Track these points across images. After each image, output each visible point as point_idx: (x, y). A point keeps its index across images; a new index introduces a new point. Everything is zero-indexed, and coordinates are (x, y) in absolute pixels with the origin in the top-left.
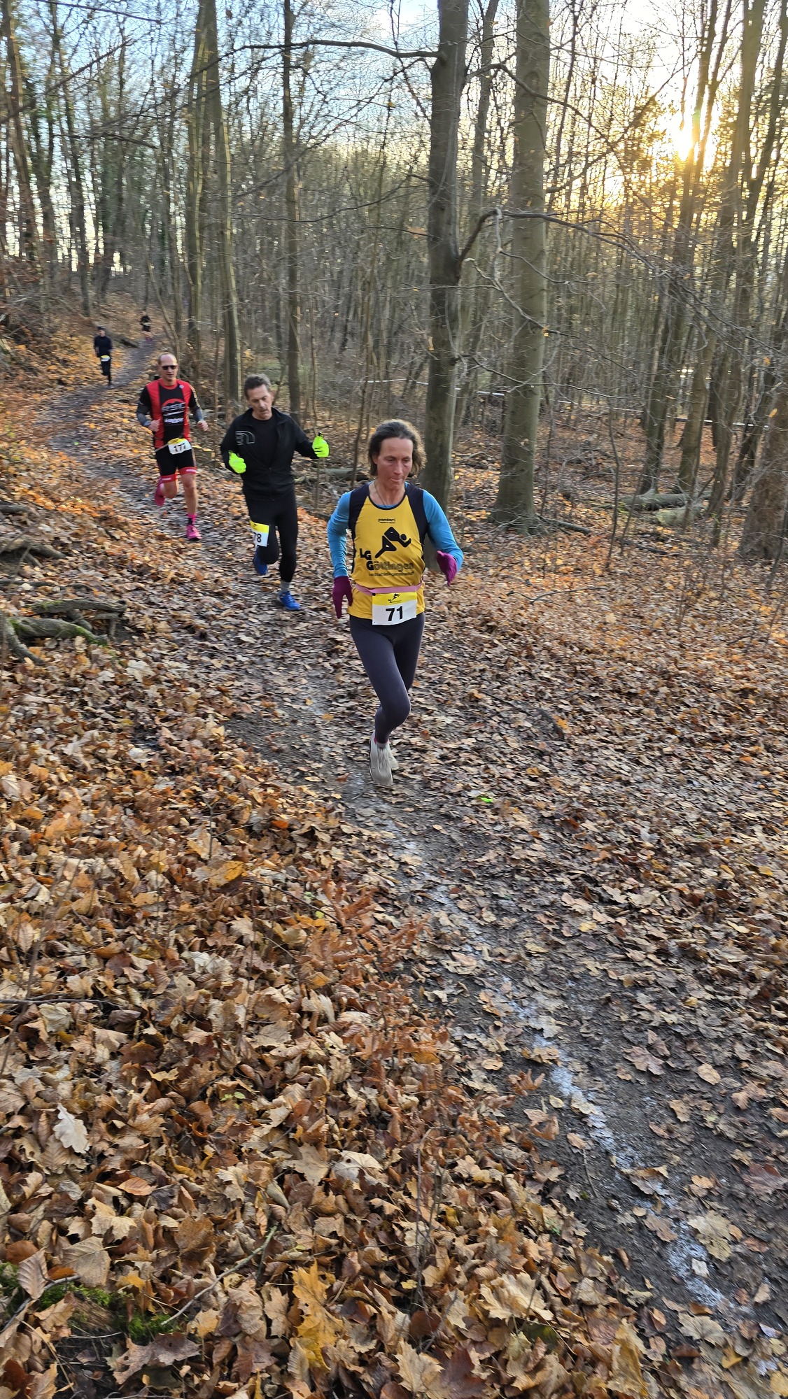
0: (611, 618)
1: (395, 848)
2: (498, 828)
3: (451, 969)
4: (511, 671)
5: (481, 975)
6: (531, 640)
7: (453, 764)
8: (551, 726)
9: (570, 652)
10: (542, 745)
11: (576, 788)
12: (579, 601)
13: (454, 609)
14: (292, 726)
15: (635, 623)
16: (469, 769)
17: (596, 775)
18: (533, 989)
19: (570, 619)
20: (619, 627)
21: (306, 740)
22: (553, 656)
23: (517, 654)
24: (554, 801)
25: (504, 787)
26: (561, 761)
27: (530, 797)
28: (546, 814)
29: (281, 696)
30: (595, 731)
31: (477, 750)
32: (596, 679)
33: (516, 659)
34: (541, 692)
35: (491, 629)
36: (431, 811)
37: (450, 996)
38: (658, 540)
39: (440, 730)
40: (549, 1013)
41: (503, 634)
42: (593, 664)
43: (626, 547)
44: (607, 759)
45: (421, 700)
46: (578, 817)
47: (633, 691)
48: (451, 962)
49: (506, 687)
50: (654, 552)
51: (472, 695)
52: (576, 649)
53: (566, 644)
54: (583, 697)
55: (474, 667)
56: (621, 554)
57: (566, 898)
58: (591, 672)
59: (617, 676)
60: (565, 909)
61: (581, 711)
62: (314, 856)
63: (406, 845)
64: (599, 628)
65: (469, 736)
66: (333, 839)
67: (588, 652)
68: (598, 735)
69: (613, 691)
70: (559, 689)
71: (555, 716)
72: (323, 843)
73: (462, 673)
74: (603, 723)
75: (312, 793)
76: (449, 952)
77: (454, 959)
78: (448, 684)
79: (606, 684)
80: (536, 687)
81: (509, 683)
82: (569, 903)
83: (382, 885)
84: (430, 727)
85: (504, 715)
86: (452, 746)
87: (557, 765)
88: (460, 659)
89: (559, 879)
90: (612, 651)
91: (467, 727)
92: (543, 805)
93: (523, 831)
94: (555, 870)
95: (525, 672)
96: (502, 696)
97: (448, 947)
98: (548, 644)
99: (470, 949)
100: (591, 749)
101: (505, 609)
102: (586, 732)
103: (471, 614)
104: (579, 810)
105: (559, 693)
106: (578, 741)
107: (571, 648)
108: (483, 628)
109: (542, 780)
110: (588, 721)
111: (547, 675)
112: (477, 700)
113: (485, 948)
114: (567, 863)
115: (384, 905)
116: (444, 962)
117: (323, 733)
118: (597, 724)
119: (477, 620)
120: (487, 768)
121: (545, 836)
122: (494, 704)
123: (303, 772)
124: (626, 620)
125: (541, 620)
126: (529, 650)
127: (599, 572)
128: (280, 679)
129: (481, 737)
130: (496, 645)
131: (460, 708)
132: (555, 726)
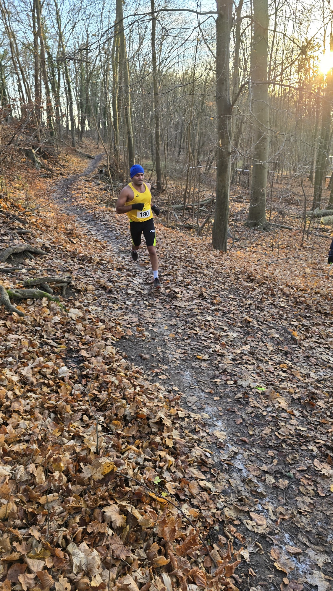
0: (308, 271)
1: (210, 426)
2: (269, 409)
3: (250, 528)
4: (264, 304)
5: (270, 533)
6: (272, 285)
7: (239, 363)
8: (289, 336)
9: (292, 290)
10: (286, 348)
11: (308, 375)
12: (291, 262)
13: (233, 271)
14: (152, 342)
15: (319, 273)
16: (249, 367)
17: (317, 365)
18: (305, 544)
19: (288, 272)
20: (313, 275)
21: (159, 350)
22: (284, 294)
23: (266, 294)
24: (298, 386)
25: (269, 378)
26: (297, 357)
27: (284, 385)
28: (295, 397)
29: (147, 324)
30: (312, 337)
31: (251, 353)
32: (308, 305)
33: (266, 297)
34: (281, 315)
35: (252, 281)
36: (229, 397)
37: (251, 554)
38: (323, 231)
39: (231, 341)
40: (319, 568)
41: (258, 283)
42: (305, 297)
43: (309, 235)
44: (321, 354)
45: (220, 323)
46: (313, 397)
47: (327, 312)
48: (249, 521)
49: (263, 314)
50: (323, 237)
51: (246, 320)
52: (295, 289)
53: (289, 286)
54: (302, 316)
55: (245, 302)
56: (307, 238)
57: (316, 462)
58: (305, 302)
59: (317, 303)
60: (317, 473)
61: (303, 325)
62: (162, 439)
63: (216, 423)
64: (304, 277)
65: (247, 344)
66: (173, 423)
67: (301, 290)
68: (313, 339)
69: (317, 312)
70: (290, 312)
71: (290, 329)
72: (167, 427)
73: (239, 306)
74: (315, 331)
75: (162, 387)
76: (248, 512)
77: (251, 519)
78: (233, 313)
79: (313, 308)
80: (278, 312)
81: (264, 310)
82: (319, 468)
83: (204, 458)
84: (225, 340)
85: (264, 331)
86: (238, 351)
87: (295, 360)
88: (238, 298)
89: (310, 448)
90: (312, 289)
91: (245, 339)
92: (292, 390)
93: (284, 410)
94: (307, 440)
95: (271, 304)
96: (262, 320)
97: (246, 509)
98: (281, 287)
99: (260, 508)
100: (312, 348)
101: (257, 268)
102: (307, 338)
103: (241, 273)
104: (313, 393)
105: (290, 315)
106: (304, 345)
107: (292, 288)
108: (248, 280)
109: (289, 371)
110: (307, 331)
111: (283, 305)
112: (249, 322)
113: (270, 507)
114: (313, 433)
115: (204, 473)
116: (245, 522)
117: (169, 345)
118: (312, 332)
119: (245, 276)
120: (258, 366)
121: (297, 413)
122: (258, 324)
123: (157, 373)
124: (315, 271)
125: (275, 274)
126: (272, 291)
127: (298, 248)
128: (147, 314)
129: (253, 344)
130: (255, 289)
131: (240, 327)
132: (292, 337)
